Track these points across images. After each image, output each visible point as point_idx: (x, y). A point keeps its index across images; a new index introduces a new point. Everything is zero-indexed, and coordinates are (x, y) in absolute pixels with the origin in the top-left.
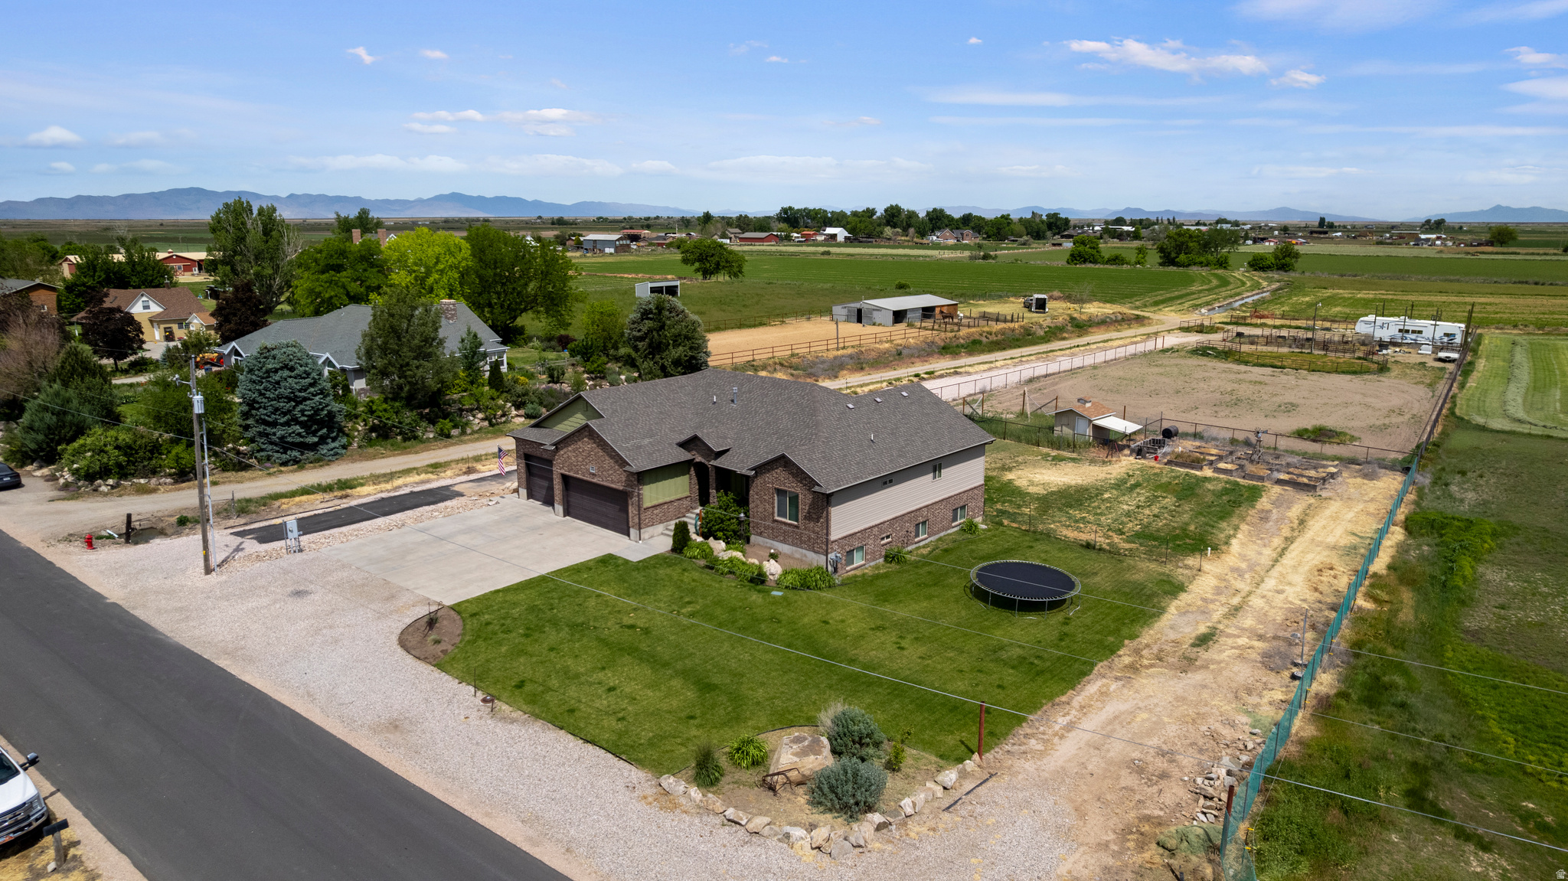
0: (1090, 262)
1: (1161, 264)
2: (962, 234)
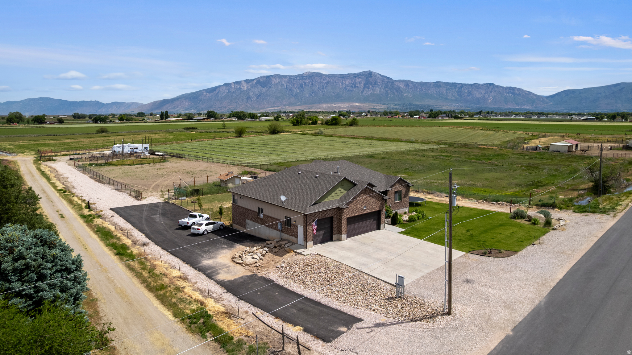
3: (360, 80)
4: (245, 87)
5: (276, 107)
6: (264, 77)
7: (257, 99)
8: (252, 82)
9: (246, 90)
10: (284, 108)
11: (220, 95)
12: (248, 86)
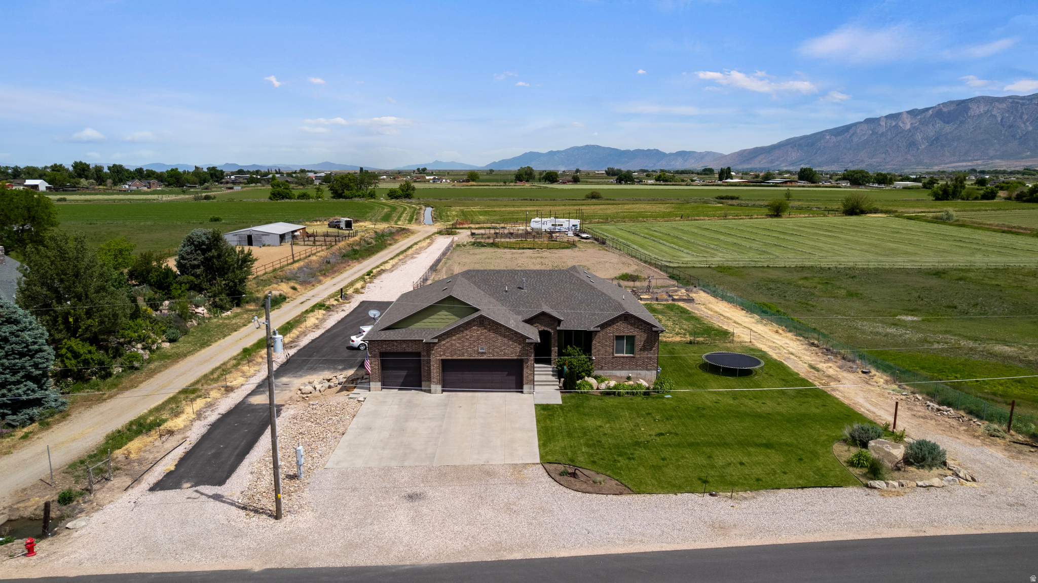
0: (287, 198)
1: (333, 197)
2: (149, 183)
4: (907, 124)
5: (971, 161)
6: (951, 102)
7: (931, 145)
8: (924, 114)
9: (909, 130)
10: (987, 164)
11: (855, 139)
12: (914, 122)
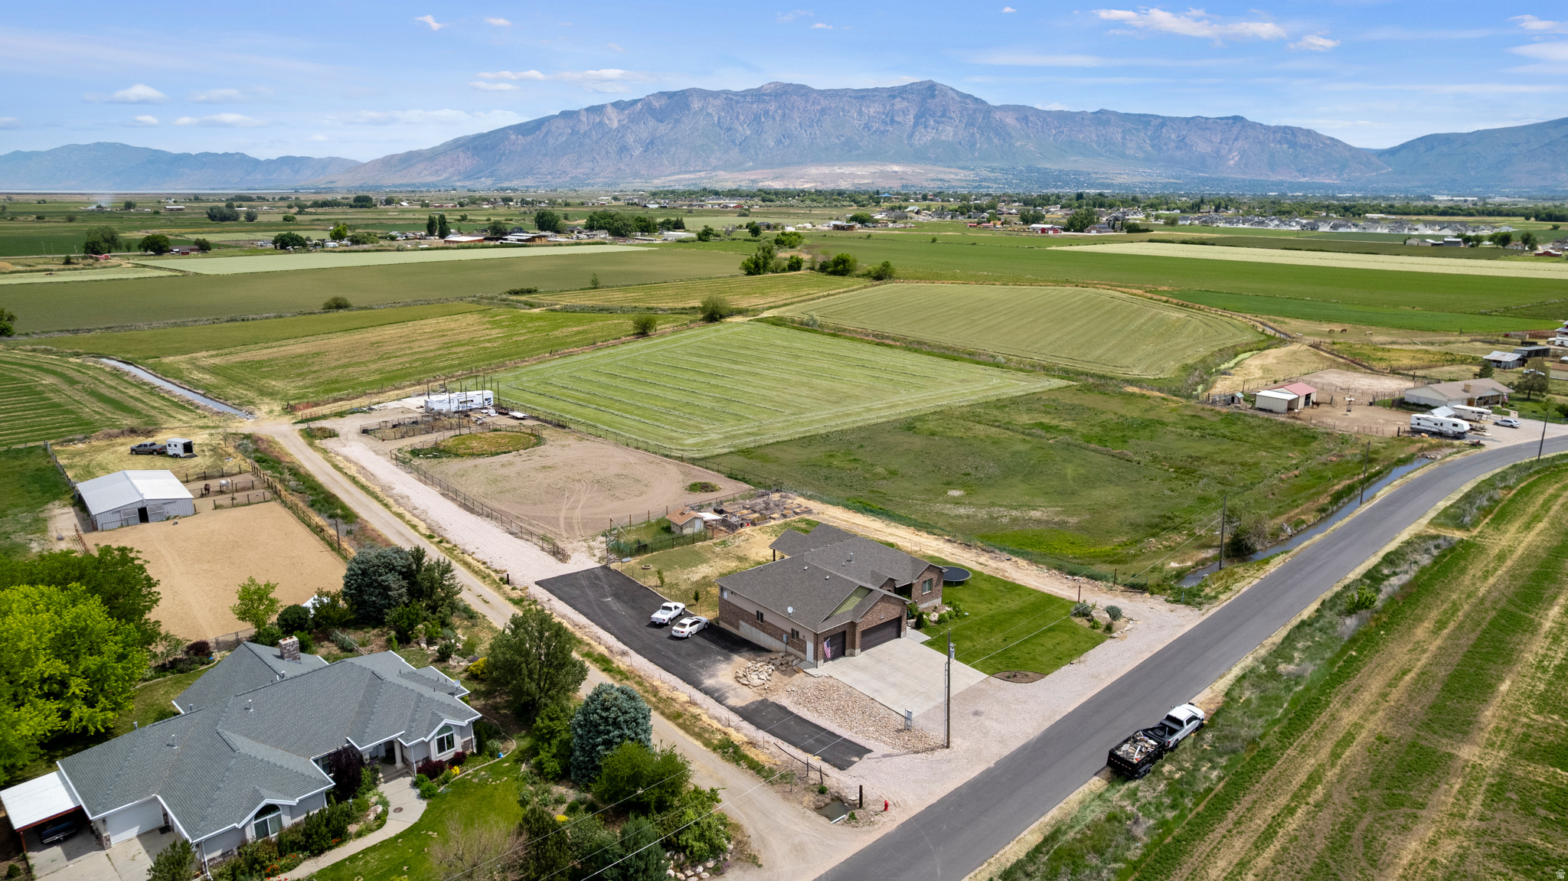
3: (905, 104)
4: (614, 120)
6: (661, 94)
7: (646, 151)
8: (632, 108)
9: (618, 130)
11: (551, 141)
12: (622, 118)
